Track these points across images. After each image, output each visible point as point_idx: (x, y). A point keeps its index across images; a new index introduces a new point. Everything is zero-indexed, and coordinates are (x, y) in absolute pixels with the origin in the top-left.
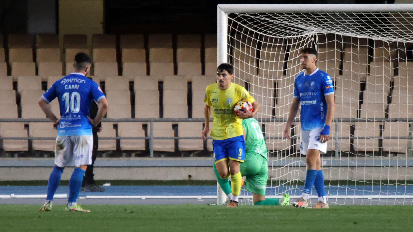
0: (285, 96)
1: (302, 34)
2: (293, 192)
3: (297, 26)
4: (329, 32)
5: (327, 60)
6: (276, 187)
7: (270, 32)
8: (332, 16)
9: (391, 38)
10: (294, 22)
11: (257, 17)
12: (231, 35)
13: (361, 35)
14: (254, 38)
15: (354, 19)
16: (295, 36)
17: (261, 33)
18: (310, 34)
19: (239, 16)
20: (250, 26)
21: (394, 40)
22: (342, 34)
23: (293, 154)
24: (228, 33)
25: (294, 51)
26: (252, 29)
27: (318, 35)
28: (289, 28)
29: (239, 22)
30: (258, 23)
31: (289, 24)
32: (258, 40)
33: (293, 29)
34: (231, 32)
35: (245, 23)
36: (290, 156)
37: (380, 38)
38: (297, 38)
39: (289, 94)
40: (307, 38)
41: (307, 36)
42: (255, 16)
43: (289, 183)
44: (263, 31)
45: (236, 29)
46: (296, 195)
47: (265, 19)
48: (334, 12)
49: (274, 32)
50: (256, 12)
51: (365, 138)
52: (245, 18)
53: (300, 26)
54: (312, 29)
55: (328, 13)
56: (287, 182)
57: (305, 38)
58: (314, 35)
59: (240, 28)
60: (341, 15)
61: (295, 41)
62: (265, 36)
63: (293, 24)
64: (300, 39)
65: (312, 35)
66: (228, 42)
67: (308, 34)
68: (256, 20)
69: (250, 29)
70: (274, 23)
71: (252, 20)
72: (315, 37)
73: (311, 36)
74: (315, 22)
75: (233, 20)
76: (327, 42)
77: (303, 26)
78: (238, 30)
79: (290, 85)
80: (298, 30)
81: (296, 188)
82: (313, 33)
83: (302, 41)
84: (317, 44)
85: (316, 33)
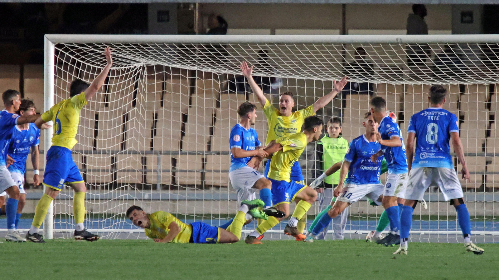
0: (112, 128)
1: (130, 65)
2: (121, 226)
3: (125, 57)
4: (158, 63)
5: (155, 92)
6: (103, 220)
7: (98, 63)
8: (162, 47)
9: (221, 70)
10: (122, 53)
11: (84, 48)
12: (58, 66)
13: (191, 66)
14: (81, 69)
15: (183, 50)
16: (124, 67)
17: (89, 64)
18: (138, 65)
19: (66, 46)
20: (78, 57)
21: (224, 72)
22: (171, 65)
23: (121, 187)
24: (55, 64)
25: (122, 82)
26: (80, 59)
27: (147, 67)
28: (117, 59)
29: (66, 52)
30: (85, 54)
31: (117, 55)
32: (85, 71)
33: (121, 60)
34: (58, 63)
35: (72, 53)
36: (118, 189)
37: (210, 70)
38: (125, 69)
39: (117, 127)
40: (135, 69)
41: (135, 67)
42: (83, 46)
43: (116, 217)
44: (91, 62)
45: (63, 59)
46: (123, 229)
47: (92, 50)
48: (163, 43)
49: (102, 63)
50: (84, 42)
51: (195, 172)
52: (72, 49)
53: (129, 57)
54: (141, 60)
55: (158, 44)
56: (114, 216)
57: (133, 69)
58: (142, 66)
59: (68, 59)
60: (171, 47)
61: (123, 72)
62: (93, 67)
63: (121, 55)
64: (128, 70)
65: (141, 67)
66: (55, 72)
67: (137, 66)
68: (84, 51)
69: (78, 60)
70: (102, 54)
71: (79, 51)
72: (143, 68)
73: (139, 67)
74: (144, 53)
75: (60, 50)
76: (155, 74)
77: (132, 57)
78: (65, 60)
79: (117, 117)
80: (127, 61)
81: (124, 221)
82: (141, 64)
83: (130, 72)
84: (145, 76)
85: (145, 64)
